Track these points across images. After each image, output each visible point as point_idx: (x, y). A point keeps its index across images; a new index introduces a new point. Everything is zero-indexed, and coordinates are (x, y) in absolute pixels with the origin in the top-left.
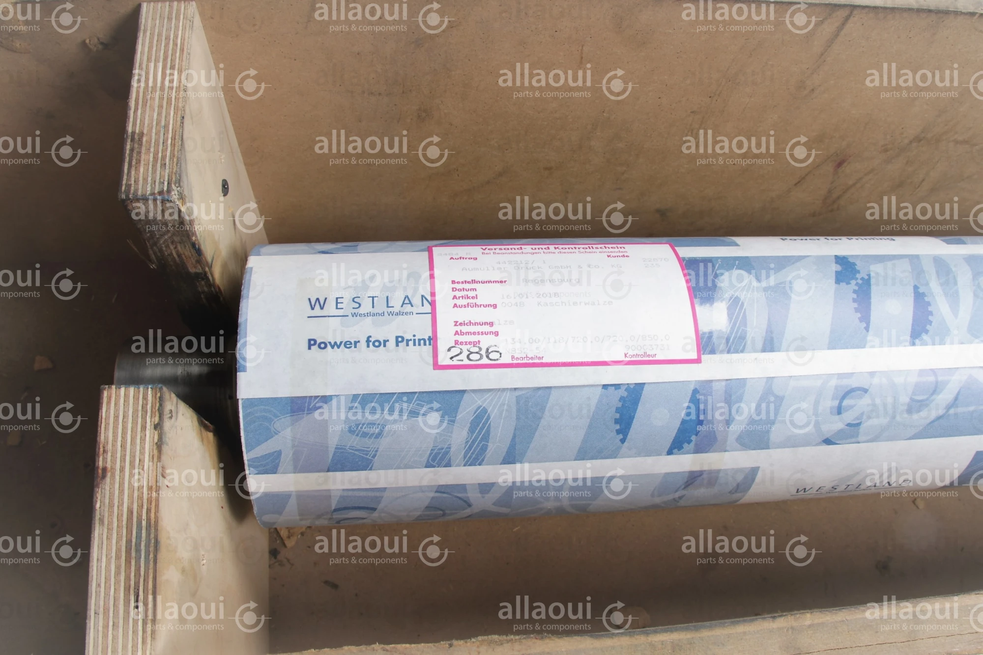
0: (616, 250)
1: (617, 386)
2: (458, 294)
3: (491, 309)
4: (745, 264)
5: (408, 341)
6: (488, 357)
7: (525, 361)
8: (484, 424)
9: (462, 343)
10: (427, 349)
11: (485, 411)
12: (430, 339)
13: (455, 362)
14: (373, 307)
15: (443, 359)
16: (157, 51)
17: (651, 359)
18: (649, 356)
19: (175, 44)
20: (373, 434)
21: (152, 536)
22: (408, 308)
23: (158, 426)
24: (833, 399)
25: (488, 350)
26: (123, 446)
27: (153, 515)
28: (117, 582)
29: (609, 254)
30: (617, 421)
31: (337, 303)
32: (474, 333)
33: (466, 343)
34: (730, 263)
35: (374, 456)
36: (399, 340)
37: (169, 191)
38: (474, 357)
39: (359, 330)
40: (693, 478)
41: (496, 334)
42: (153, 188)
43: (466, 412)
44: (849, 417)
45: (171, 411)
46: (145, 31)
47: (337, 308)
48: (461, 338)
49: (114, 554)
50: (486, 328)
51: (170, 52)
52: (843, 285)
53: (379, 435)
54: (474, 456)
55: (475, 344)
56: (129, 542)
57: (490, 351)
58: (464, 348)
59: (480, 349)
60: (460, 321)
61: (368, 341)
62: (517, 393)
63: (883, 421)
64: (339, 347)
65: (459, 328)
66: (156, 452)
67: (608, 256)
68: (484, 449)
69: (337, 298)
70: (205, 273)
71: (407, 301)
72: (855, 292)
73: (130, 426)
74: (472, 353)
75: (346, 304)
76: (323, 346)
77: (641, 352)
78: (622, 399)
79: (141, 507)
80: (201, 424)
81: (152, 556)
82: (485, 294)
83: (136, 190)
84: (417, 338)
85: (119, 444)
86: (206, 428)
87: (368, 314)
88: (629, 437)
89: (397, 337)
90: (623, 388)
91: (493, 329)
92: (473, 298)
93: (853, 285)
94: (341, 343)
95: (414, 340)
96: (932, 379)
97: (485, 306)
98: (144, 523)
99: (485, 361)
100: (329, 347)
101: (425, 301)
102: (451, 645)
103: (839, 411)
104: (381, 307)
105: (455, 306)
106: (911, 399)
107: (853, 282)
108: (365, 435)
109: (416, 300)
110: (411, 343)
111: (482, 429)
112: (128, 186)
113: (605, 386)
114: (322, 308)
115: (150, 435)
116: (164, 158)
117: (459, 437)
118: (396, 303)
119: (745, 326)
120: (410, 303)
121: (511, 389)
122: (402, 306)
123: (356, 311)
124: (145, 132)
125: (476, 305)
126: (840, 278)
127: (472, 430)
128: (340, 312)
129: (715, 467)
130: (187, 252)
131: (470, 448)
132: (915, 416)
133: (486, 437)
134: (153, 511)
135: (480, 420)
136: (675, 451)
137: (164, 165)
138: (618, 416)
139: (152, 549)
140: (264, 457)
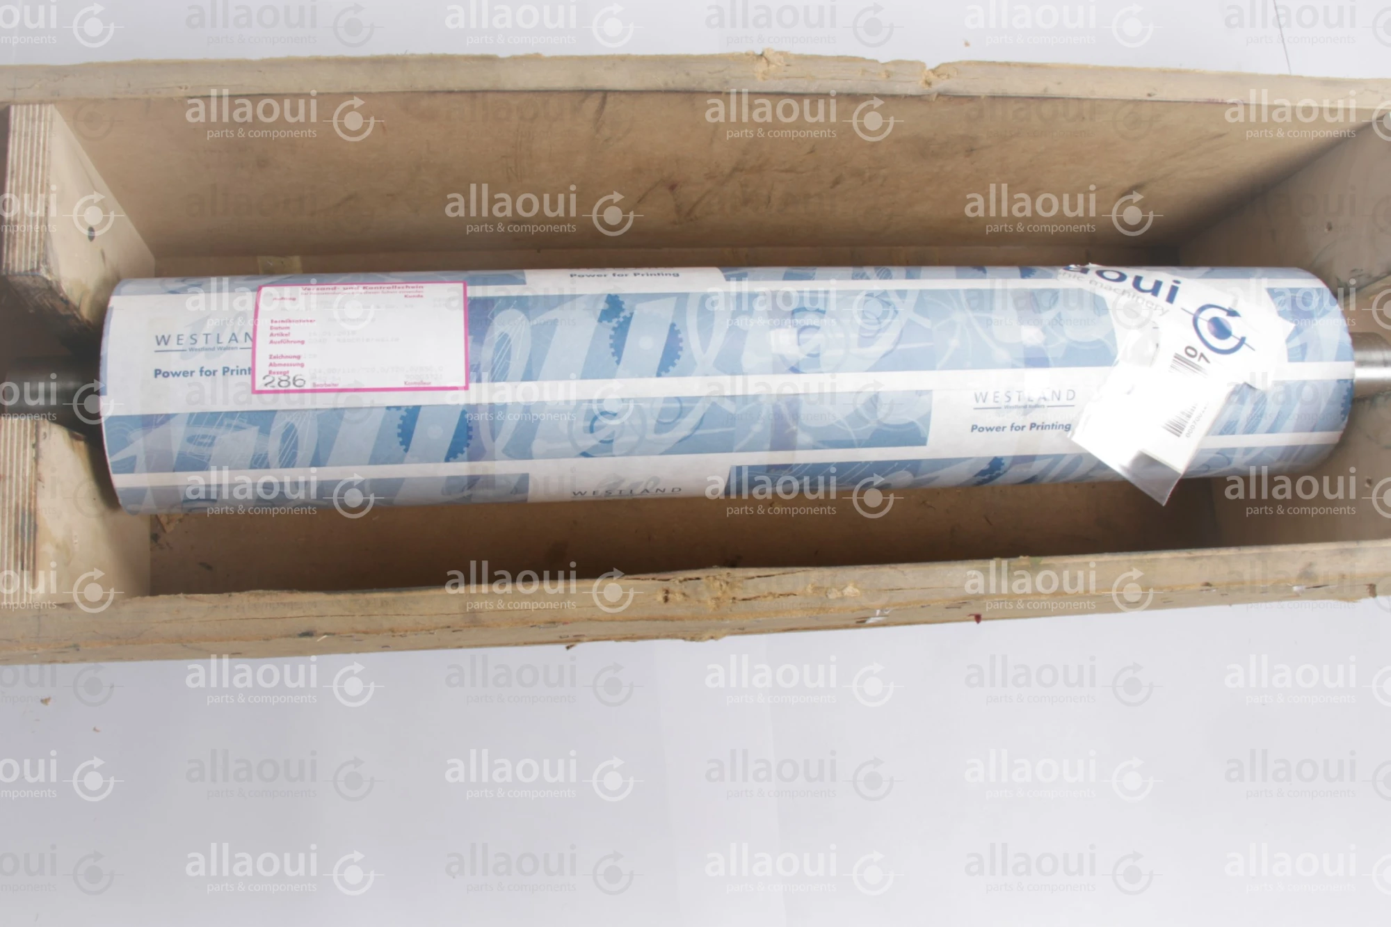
0: (415, 290)
1: (398, 408)
2: (275, 332)
3: (299, 345)
4: (522, 303)
5: (232, 371)
6: (294, 384)
7: (324, 387)
8: (293, 436)
9: (274, 373)
10: (248, 378)
11: (292, 426)
12: (249, 369)
13: (269, 388)
14: (206, 342)
15: (259, 385)
16: (25, 149)
17: (426, 386)
18: (425, 383)
19: (39, 143)
20: (206, 443)
21: (32, 521)
22: (234, 344)
23: (35, 446)
24: (586, 420)
25: (294, 378)
26: (11, 460)
27: (32, 507)
28: (9, 553)
29: (406, 294)
30: (399, 435)
31: (178, 339)
32: (285, 365)
33: (278, 373)
34: (509, 302)
35: (209, 460)
36: (226, 370)
37: (38, 268)
38: (283, 384)
39: (195, 362)
40: (473, 481)
41: (302, 365)
42: (26, 267)
43: (278, 427)
44: (601, 435)
45: (45, 434)
46: (14, 132)
47: (178, 344)
48: (274, 369)
49: (6, 534)
50: (295, 361)
51: (35, 151)
52: (605, 322)
53: (211, 444)
54: (287, 460)
55: (285, 373)
56: (17, 526)
57: (297, 378)
58: (276, 377)
59: (289, 377)
60: (274, 354)
61: (201, 371)
62: (318, 412)
63: (635, 439)
64: (178, 375)
65: (273, 361)
66: (34, 464)
67: (406, 296)
68: (295, 455)
69: (179, 336)
70: (74, 315)
71: (234, 338)
72: (614, 329)
73: (15, 445)
74: (282, 381)
75: (186, 340)
76: (166, 375)
77: (419, 381)
78: (402, 418)
79: (24, 502)
80: (73, 437)
81: (32, 535)
82: (296, 331)
83: (14, 269)
84: (239, 369)
85: (8, 458)
86: (77, 438)
87: (203, 349)
88: (411, 447)
89: (224, 368)
90: (403, 409)
91: (300, 361)
92: (286, 335)
93: (614, 323)
94: (180, 373)
95: (237, 371)
96: (677, 405)
97: (295, 342)
98: (27, 513)
99: (292, 387)
100: (171, 375)
101: (248, 338)
102: (230, 596)
103: (592, 430)
104: (212, 344)
105: (271, 342)
106: (657, 421)
107: (615, 320)
108: (200, 444)
109: (241, 337)
110: (235, 373)
111: (292, 439)
112: (8, 265)
113: (388, 408)
114: (166, 344)
115: (30, 452)
116: (33, 242)
117: (273, 446)
118: (225, 339)
119: (509, 359)
120: (236, 340)
121: (313, 410)
122: (229, 342)
123: (192, 346)
124: (18, 220)
125: (288, 342)
126: (605, 316)
127: (284, 441)
128: (180, 347)
129: (490, 472)
130: (58, 303)
131: (283, 454)
132: (665, 436)
133: (295, 446)
134: (33, 504)
135: (290, 434)
136: (451, 459)
137: (33, 248)
138: (400, 431)
139: (32, 530)
140: (123, 461)
